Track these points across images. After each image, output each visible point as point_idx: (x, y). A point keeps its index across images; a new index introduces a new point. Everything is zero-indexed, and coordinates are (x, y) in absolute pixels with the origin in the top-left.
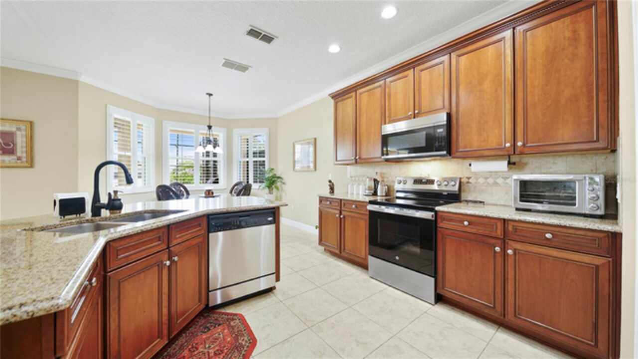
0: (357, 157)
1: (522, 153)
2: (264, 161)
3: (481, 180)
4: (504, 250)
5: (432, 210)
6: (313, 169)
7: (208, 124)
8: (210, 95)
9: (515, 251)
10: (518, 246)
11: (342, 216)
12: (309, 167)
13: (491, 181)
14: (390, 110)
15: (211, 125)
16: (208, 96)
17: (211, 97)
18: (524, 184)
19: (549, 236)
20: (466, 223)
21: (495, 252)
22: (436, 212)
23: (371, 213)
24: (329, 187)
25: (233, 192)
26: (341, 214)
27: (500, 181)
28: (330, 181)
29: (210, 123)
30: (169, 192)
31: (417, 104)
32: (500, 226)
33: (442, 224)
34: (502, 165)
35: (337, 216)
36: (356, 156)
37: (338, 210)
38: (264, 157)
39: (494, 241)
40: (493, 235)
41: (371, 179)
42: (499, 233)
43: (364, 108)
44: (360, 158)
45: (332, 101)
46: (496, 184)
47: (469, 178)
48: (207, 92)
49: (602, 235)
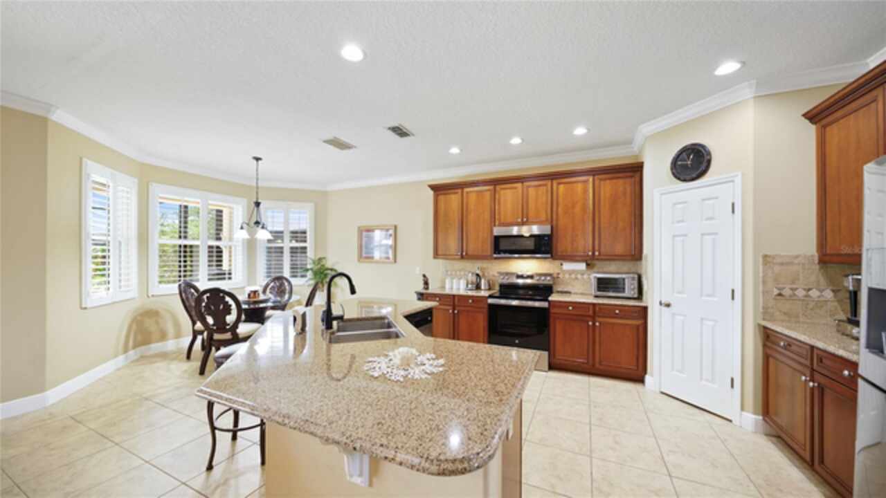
0: (464, 254)
1: (597, 259)
2: (305, 248)
3: (567, 276)
4: (594, 324)
5: (546, 300)
6: (393, 261)
7: (255, 200)
8: (258, 159)
9: (600, 323)
10: (601, 320)
11: (456, 312)
12: (388, 258)
13: (573, 276)
14: (499, 213)
15: (260, 201)
16: (255, 162)
17: (260, 162)
18: (600, 281)
19: (617, 312)
20: (571, 308)
21: (588, 325)
22: (549, 302)
23: (491, 306)
24: (423, 282)
25: (268, 290)
26: (454, 309)
27: (579, 276)
28: (424, 276)
29: (257, 198)
30: (224, 298)
31: (525, 211)
32: (591, 307)
33: (553, 311)
34: (582, 266)
35: (451, 311)
36: (462, 252)
37: (449, 305)
38: (305, 241)
39: (588, 319)
40: (587, 314)
41: (473, 274)
42: (591, 313)
43: (472, 206)
44: (466, 254)
45: (431, 193)
46: (576, 278)
47: (558, 274)
48: (255, 155)
49: (639, 309)
